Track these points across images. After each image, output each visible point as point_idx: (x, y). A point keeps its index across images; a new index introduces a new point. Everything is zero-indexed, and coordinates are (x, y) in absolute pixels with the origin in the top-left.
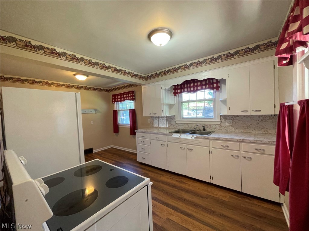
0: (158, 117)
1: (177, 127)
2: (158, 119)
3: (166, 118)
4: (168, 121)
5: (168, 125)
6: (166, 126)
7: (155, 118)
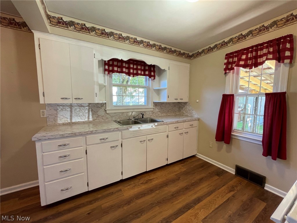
0: (71, 106)
1: (108, 118)
2: (69, 109)
3: (89, 106)
4: (92, 110)
5: (93, 117)
6: (89, 118)
7: (61, 107)
